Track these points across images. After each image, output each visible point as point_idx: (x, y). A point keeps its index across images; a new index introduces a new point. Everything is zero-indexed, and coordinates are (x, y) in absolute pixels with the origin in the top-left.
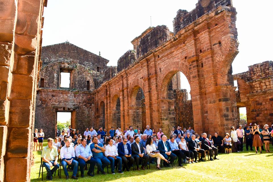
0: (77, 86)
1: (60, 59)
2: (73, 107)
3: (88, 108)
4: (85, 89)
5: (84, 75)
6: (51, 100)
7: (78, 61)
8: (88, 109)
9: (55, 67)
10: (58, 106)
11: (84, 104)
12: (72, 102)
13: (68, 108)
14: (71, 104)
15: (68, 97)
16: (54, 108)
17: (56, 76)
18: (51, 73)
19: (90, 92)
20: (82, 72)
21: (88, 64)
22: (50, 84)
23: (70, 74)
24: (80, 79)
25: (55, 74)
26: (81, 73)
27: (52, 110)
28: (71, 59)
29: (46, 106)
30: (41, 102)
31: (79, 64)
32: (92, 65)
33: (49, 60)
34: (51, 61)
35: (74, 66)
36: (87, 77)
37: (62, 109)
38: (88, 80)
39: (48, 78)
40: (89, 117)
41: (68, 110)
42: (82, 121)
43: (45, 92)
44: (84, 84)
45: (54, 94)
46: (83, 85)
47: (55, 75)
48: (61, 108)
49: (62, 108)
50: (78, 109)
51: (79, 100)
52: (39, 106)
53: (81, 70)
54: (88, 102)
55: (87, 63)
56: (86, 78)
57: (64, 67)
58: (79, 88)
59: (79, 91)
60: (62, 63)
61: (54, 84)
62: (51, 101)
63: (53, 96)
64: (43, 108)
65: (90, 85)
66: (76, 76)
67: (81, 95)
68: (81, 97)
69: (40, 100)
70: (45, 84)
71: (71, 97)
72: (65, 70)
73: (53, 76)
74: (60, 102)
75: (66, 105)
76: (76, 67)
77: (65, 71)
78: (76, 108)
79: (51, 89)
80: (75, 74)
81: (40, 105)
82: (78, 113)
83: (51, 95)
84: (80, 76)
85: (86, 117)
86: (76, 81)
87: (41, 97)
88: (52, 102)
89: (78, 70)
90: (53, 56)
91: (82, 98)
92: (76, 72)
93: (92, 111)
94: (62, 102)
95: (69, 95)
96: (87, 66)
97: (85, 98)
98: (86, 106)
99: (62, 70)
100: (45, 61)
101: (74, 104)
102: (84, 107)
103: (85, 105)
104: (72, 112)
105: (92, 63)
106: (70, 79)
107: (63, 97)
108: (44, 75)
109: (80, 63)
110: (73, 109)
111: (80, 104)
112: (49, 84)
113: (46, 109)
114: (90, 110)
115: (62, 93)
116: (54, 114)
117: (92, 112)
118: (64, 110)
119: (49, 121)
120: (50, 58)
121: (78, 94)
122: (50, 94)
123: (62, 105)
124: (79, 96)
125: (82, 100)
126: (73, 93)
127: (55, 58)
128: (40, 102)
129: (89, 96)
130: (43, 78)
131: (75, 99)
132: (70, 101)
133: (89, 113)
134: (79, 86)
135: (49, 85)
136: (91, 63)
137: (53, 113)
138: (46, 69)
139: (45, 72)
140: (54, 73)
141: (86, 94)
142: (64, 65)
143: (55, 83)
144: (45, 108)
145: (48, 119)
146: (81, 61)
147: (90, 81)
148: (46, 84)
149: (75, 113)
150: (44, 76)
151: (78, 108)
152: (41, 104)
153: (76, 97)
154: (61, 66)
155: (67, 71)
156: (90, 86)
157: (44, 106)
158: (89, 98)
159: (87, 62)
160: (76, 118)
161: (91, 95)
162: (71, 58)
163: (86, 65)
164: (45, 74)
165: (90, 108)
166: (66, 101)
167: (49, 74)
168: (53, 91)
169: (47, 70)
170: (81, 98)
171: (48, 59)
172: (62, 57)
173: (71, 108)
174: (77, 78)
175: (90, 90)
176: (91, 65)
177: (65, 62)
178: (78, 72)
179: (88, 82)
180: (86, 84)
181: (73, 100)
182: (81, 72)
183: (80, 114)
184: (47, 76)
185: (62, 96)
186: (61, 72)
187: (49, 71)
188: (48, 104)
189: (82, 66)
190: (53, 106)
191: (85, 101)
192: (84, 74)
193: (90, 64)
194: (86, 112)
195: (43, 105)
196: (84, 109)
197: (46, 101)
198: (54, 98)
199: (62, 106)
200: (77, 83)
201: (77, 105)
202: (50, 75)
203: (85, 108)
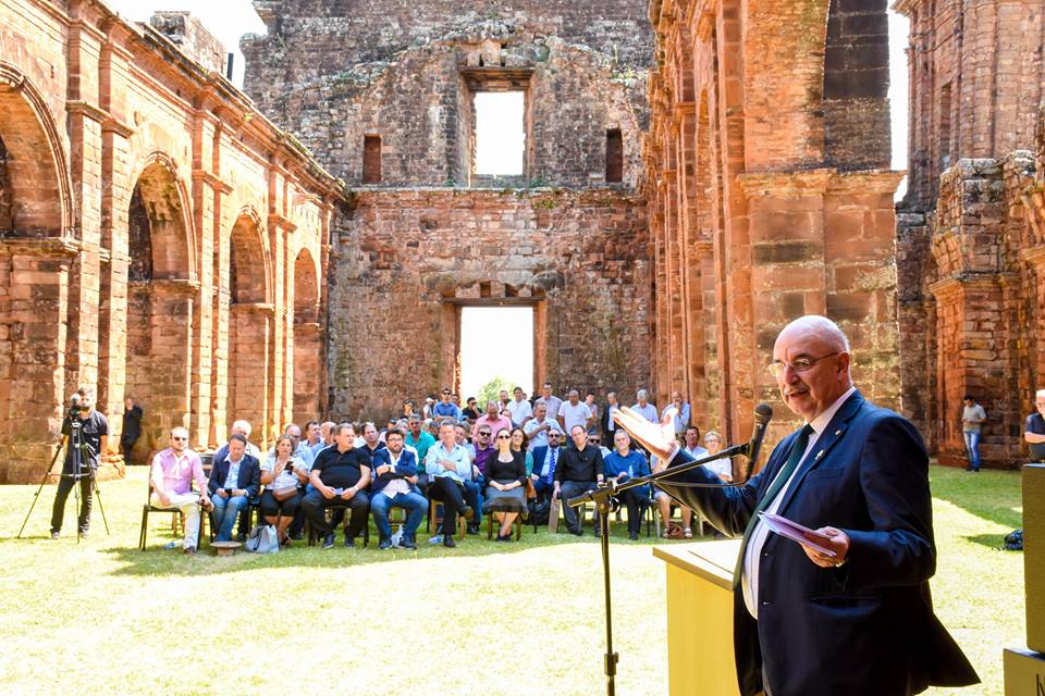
0: (553, 164)
1: (459, 19)
2: (530, 279)
3: (613, 281)
4: (599, 177)
5: (587, 100)
6: (416, 245)
7: (559, 19)
8: (615, 287)
9: (435, 70)
10: (456, 275)
11: (594, 258)
12: (528, 250)
13: (507, 286)
14: (518, 261)
15: (502, 226)
16: (432, 285)
17: (437, 120)
18: (413, 105)
19: (621, 192)
20: (577, 80)
21: (612, 35)
22: (409, 164)
23: (526, 96)
24: (568, 122)
25: (432, 109)
26: (571, 90)
27: (424, 298)
28: (519, 14)
29: (393, 276)
30: (372, 259)
31: (559, 41)
32: (637, 37)
33: (401, 32)
34: (413, 39)
35: (537, 50)
36: (605, 110)
37: (475, 293)
38: (611, 126)
39: (400, 131)
40: (619, 331)
41: (511, 296)
42: (579, 351)
43: (388, 206)
44: (590, 149)
45: (432, 213)
46: (583, 156)
47: (436, 112)
48: (469, 285)
49: (477, 286)
50: (561, 285)
51: (564, 239)
52: (359, 279)
53: (573, 72)
54: (613, 251)
55: (608, 29)
56: (600, 115)
57: (482, 64)
58: (565, 174)
59: (558, 193)
60: (465, 42)
61: (430, 162)
62: (420, 250)
63: (427, 224)
64: (379, 289)
65: (627, 151)
66: (548, 107)
67: (576, 212)
68: (573, 225)
69: (364, 249)
70: (383, 162)
71: (521, 223)
72: (493, 79)
73: (426, 118)
74: (462, 255)
75: (495, 269)
76: (545, 58)
77: (491, 84)
78: (550, 284)
79: (416, 190)
80: (541, 96)
81: (366, 275)
82: (557, 310)
83: (418, 221)
84: (567, 106)
85: (601, 330)
86: (547, 136)
87: (370, 232)
88: (421, 259)
89: (553, 72)
90: (422, 7)
91: (582, 225)
92: (548, 87)
93: (633, 296)
94: (474, 252)
95: (508, 216)
96: (609, 42)
97: (595, 227)
98: (603, 270)
99: (475, 79)
100: (384, 42)
101: (534, 260)
102: (592, 275)
103: (598, 266)
104: (533, 301)
105: (640, 23)
106: (525, 131)
107: (478, 229)
108: (375, 117)
109: (568, 34)
110: (532, 289)
111: (567, 263)
112: (403, 162)
113: (397, 296)
114: (627, 291)
115: (472, 207)
116: (433, 318)
117: (638, 301)
118: (487, 295)
119: (412, 356)
120: (406, 21)
121: (556, 210)
122: (416, 214)
123: (473, 269)
124: (565, 214)
125: (580, 239)
126: (528, 202)
127: (435, 19)
128: (366, 257)
129: (621, 218)
130: (374, 132)
131: (540, 234)
132: (513, 250)
133: (620, 310)
134: (561, 162)
135: (404, 168)
136: (630, 25)
137: (430, 312)
138: (388, 86)
139: (383, 103)
140: (429, 104)
141: (600, 204)
142: (479, 51)
143: (433, 154)
144: (392, 291)
145: (404, 344)
146: (572, 19)
147: (625, 128)
148: (392, 162)
149: (544, 308)
150: (381, 125)
151: (560, 281)
152: (372, 268)
153: (545, 226)
154: (461, 62)
155: (507, 83)
156: (625, 162)
157: (386, 276)
158: (620, 224)
159: (608, 23)
160: (550, 339)
161: (628, 211)
162: (520, 8)
163: (605, 38)
164: (383, 112)
165: (628, 281)
166: (494, 249)
167: (400, 113)
168: (427, 199)
169: (390, 91)
170: (577, 229)
171: (396, 25)
172: (471, 8)
173: (522, 286)
174: (552, 115)
175: (624, 179)
176: (634, 34)
177: (484, 36)
178: (557, 86)
179: (615, 136)
180: (603, 150)
181: (531, 242)
182: (573, 83)
183: (569, 315)
184: (394, 124)
185: (472, 225)
186: (472, 91)
187: (400, 91)
188: (406, 269)
189: (574, 49)
190: (426, 277)
191: (598, 244)
192: (591, 95)
193: (624, 30)
194: (604, 303)
195: (378, 272)
196: (594, 288)
197: (392, 253)
198: (433, 234)
199: (473, 276)
200: (549, 146)
201: (552, 266)
202: (408, 113)
203: (594, 281)
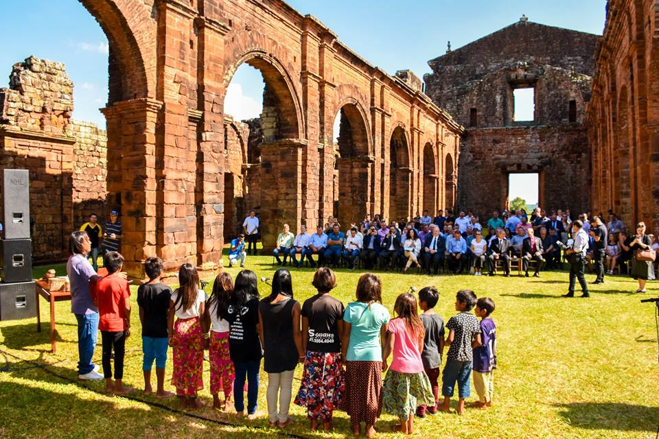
0: (547, 116)
1: (507, 61)
2: (537, 162)
3: (572, 162)
4: (566, 120)
5: (561, 89)
6: (491, 150)
7: (549, 58)
8: (573, 165)
9: (498, 81)
10: (507, 161)
11: (564, 153)
12: (536, 151)
13: (528, 165)
14: (532, 155)
15: (526, 142)
16: (497, 165)
17: (499, 101)
18: (490, 96)
19: (576, 126)
20: (557, 82)
21: (571, 63)
22: (488, 119)
23: (535, 90)
24: (553, 99)
25: (497, 97)
26: (554, 86)
27: (494, 171)
28: (531, 57)
29: (482, 162)
30: (474, 156)
31: (549, 66)
32: (582, 63)
33: (484, 68)
34: (489, 70)
35: (539, 71)
36: (569, 93)
37: (515, 168)
38: (571, 99)
39: (484, 106)
40: (575, 182)
41: (529, 169)
42: (558, 191)
43: (480, 135)
44: (562, 109)
45: (498, 137)
46: (559, 112)
47: (498, 98)
48: (513, 165)
49: (515, 165)
50: (550, 165)
51: (551, 146)
52: (469, 164)
53: (555, 79)
54: (572, 150)
55: (569, 60)
56: (567, 95)
57: (517, 77)
58: (552, 120)
59: (549, 127)
60: (510, 70)
61: (496, 117)
62: (493, 152)
63: (495, 142)
64: (476, 167)
65: (578, 109)
66: (544, 93)
67: (557, 135)
68: (555, 140)
69: (471, 152)
70: (478, 118)
71: (534, 140)
72: (522, 83)
73: (495, 100)
74: (509, 153)
75: (523, 159)
76: (542, 74)
77: (521, 85)
78: (545, 164)
79: (491, 128)
80: (541, 89)
81: (472, 162)
82: (548, 174)
83: (491, 141)
84: (552, 92)
85: (567, 182)
86: (544, 105)
87: (473, 146)
88: (493, 156)
89: (546, 79)
90: (492, 58)
91: (559, 140)
92: (544, 85)
93: (581, 168)
94: (514, 152)
95: (528, 137)
96: (570, 66)
97: (564, 141)
98: (568, 158)
99: (516, 84)
100: (478, 72)
101: (539, 155)
102: (563, 160)
103: (565, 156)
104: (538, 170)
105: (583, 57)
106: (535, 103)
107: (516, 143)
108: (475, 101)
109: (552, 63)
110: (538, 166)
111: (553, 155)
112: (486, 118)
113: (483, 169)
114: (578, 166)
115: (513, 134)
116: (498, 178)
117: (583, 170)
118: (520, 169)
119: (490, 193)
120: (486, 64)
121: (548, 134)
122: (490, 138)
123: (514, 158)
124: (552, 136)
125: (558, 145)
126: (536, 132)
127: (497, 62)
128: (472, 155)
129: (576, 136)
130: (474, 107)
131: (542, 144)
132: (530, 151)
133: (575, 174)
134: (550, 115)
135: (486, 121)
136: (579, 58)
137: (497, 176)
138: (480, 89)
139: (478, 96)
140: (496, 95)
141: (566, 131)
142: (516, 73)
143: (497, 114)
144: (482, 168)
145: (486, 188)
146: (554, 57)
147: (577, 100)
148: (482, 118)
149: (543, 175)
150: (477, 104)
151: (549, 162)
152: (474, 159)
153: (544, 141)
154: (509, 78)
155: (527, 85)
156: (577, 113)
157: (479, 163)
158: (575, 139)
159: (569, 58)
160: (545, 186)
161: (579, 134)
162: (532, 55)
163: (568, 64)
164: (478, 99)
165: (579, 162)
166: (522, 150)
167: (485, 99)
168: (495, 132)
169: (480, 91)
170: (557, 141)
171: (482, 66)
172: (512, 57)
173: (534, 165)
174: (546, 97)
175: (577, 121)
176: (581, 62)
177: (517, 67)
178: (548, 85)
179: (573, 103)
180: (568, 109)
181: (538, 147)
182: (555, 83)
183: (554, 176)
184: (482, 103)
185: (513, 141)
186: (513, 89)
187: (484, 91)
188: (487, 159)
189: (555, 69)
190: (495, 162)
191: (566, 147)
192: (562, 87)
193: (576, 60)
194: (569, 171)
195: (476, 161)
196: (564, 165)
197: (482, 153)
198: (498, 146)
199: (515, 161)
200: (545, 109)
201: (547, 156)
202: (487, 99)
203: (564, 162)
